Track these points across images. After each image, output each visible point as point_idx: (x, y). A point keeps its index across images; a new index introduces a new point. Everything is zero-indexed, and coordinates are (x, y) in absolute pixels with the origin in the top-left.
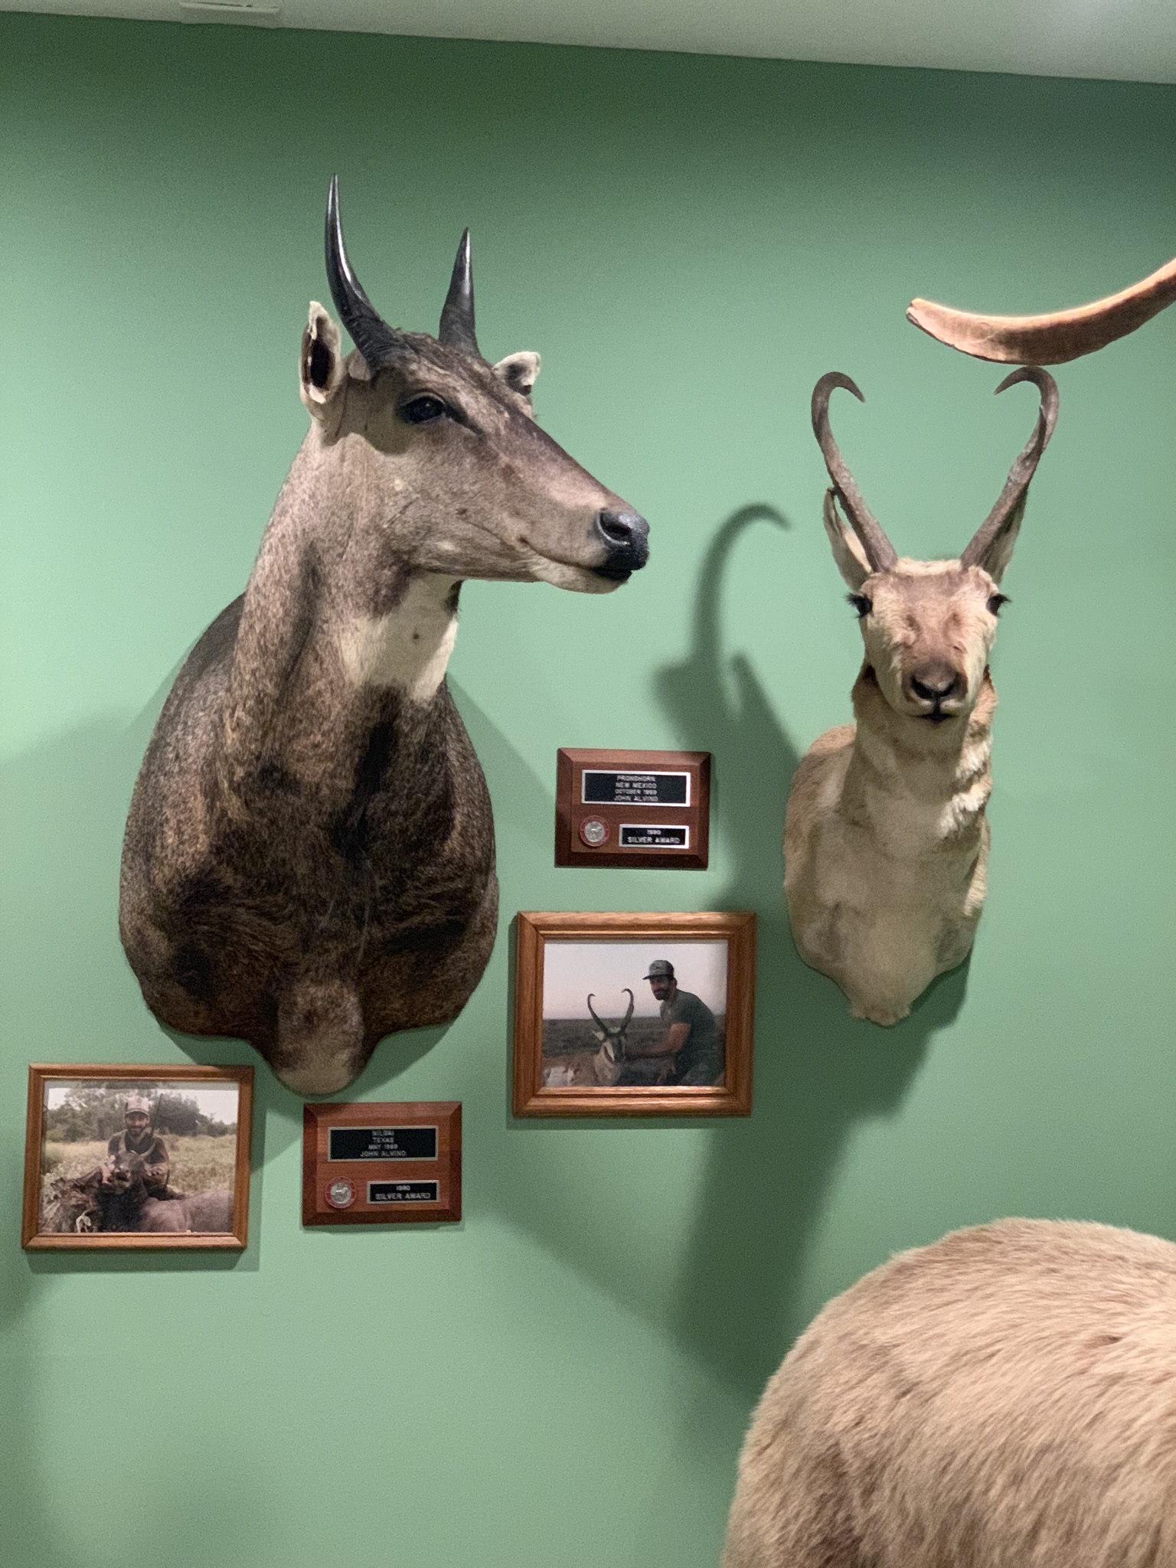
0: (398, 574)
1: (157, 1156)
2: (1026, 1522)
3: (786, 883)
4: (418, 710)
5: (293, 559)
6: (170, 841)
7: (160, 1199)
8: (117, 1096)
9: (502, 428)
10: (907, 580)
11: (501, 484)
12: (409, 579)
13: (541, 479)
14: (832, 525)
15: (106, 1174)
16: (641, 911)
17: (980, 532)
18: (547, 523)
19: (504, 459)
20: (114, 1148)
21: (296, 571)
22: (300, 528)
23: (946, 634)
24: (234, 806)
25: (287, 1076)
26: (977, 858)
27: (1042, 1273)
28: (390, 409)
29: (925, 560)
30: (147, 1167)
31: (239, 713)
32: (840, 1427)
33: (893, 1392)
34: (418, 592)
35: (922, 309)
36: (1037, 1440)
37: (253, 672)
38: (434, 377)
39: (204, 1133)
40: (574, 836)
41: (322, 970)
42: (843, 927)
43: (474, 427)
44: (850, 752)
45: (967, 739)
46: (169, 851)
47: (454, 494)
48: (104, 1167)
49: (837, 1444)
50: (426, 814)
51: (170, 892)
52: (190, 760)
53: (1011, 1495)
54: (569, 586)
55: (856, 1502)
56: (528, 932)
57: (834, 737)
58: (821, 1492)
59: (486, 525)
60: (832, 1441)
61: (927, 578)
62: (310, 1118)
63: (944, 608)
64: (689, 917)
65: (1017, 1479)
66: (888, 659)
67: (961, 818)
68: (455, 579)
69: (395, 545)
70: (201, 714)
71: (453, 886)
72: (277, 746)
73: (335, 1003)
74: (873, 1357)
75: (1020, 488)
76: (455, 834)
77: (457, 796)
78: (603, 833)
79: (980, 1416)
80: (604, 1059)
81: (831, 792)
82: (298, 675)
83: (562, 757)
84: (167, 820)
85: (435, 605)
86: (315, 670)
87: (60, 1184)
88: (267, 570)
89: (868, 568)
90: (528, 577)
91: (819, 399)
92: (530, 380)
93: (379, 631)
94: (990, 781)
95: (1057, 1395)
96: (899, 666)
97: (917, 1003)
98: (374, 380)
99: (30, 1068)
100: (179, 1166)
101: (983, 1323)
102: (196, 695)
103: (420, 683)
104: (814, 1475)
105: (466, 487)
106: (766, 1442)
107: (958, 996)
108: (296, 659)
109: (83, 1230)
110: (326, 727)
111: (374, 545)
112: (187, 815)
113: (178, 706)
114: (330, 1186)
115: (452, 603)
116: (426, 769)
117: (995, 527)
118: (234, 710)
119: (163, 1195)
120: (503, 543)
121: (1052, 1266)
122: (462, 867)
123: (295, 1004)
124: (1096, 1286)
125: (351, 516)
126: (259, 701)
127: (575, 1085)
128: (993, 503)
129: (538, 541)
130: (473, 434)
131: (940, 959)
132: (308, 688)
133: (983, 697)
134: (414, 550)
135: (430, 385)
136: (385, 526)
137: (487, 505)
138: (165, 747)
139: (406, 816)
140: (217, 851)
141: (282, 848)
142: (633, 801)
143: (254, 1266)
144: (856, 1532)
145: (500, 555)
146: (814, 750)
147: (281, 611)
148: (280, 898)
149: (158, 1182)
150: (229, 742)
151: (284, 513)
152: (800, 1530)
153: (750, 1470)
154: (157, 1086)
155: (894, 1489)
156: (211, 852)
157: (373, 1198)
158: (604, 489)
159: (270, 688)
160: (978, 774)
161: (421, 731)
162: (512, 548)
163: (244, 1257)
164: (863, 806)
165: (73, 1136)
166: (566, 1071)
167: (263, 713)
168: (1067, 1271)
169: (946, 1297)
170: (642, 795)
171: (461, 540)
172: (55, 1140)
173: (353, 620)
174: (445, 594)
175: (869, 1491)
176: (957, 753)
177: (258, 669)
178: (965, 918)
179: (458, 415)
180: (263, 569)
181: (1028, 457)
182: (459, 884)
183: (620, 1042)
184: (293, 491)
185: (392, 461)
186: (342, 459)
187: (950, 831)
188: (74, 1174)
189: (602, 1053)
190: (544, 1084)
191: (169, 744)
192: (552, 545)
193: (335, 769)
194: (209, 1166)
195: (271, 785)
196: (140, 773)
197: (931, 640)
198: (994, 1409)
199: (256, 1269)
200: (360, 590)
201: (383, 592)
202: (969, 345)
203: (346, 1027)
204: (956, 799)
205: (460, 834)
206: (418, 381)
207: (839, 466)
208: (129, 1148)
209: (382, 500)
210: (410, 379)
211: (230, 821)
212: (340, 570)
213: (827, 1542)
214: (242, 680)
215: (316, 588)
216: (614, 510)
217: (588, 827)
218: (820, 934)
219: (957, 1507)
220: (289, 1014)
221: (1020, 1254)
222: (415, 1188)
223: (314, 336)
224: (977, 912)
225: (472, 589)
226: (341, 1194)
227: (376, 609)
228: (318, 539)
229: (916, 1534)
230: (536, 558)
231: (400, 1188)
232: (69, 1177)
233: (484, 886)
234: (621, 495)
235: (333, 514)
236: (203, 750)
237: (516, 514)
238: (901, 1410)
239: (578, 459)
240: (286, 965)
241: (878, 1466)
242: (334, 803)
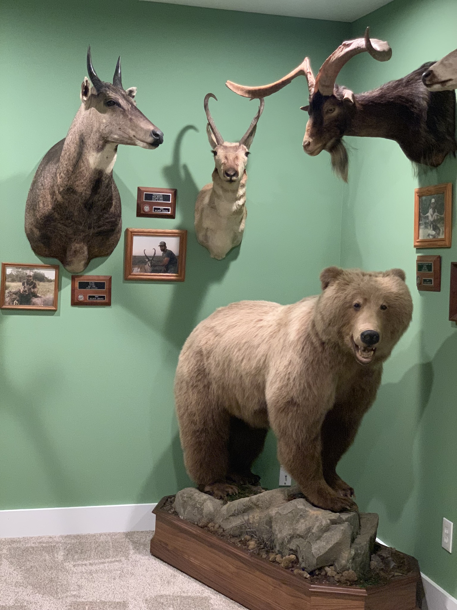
0: (103, 143)
1: (34, 287)
2: (240, 358)
3: (195, 223)
4: (107, 175)
5: (77, 137)
6: (41, 206)
7: (35, 297)
8: (24, 271)
9: (129, 109)
10: (226, 147)
11: (129, 123)
12: (106, 144)
13: (139, 122)
14: (208, 132)
15: (22, 291)
16: (158, 229)
17: (244, 136)
18: (140, 132)
19: (130, 116)
20: (23, 284)
21: (78, 140)
22: (79, 130)
23: (234, 161)
24: (59, 198)
25: (68, 268)
26: (243, 217)
27: (249, 309)
28: (102, 103)
29: (231, 142)
30: (32, 289)
31: (62, 174)
32: (202, 345)
33: (214, 336)
34: (108, 147)
35: (229, 83)
36: (244, 341)
37: (66, 164)
38: (113, 95)
39: (46, 281)
40: (142, 209)
41: (79, 240)
42: (209, 233)
43: (123, 108)
44: (212, 190)
45: (240, 187)
46: (41, 209)
47: (118, 124)
48: (21, 289)
49: (201, 348)
50: (107, 201)
51: (41, 219)
52: (46, 186)
53: (238, 353)
54: (145, 147)
55: (205, 360)
56: (129, 233)
57: (208, 186)
58: (197, 359)
59: (126, 132)
60: (200, 348)
61: (231, 147)
62: (73, 278)
63: (234, 155)
64: (170, 231)
65: (239, 350)
66: (220, 167)
67: (238, 207)
68: (117, 144)
69: (103, 136)
70: (48, 174)
71: (112, 220)
72: (72, 183)
73: (81, 248)
74: (210, 329)
75: (254, 126)
76: (113, 207)
77: (114, 197)
78: (149, 209)
79: (232, 338)
80: (148, 266)
81: (207, 200)
82: (78, 166)
83: (139, 189)
84: (40, 201)
85: (112, 150)
86: (82, 164)
87: (10, 293)
88: (70, 139)
89: (217, 144)
90: (134, 144)
91: (206, 100)
92: (134, 94)
93: (99, 156)
94: (246, 198)
95: (249, 332)
96: (223, 168)
97: (227, 254)
98: (98, 95)
99: (2, 263)
100: (40, 290)
101: (235, 319)
102: (46, 169)
103: (108, 169)
104: (196, 356)
105: (121, 123)
106: (185, 352)
107: (237, 254)
108: (77, 162)
109: (16, 304)
110: (85, 178)
111: (98, 135)
112: (46, 200)
113: (41, 172)
114: (78, 296)
115: (116, 150)
116: (107, 190)
117: (247, 135)
118: (60, 174)
119: (36, 296)
120: (129, 137)
121: (251, 308)
122: (115, 215)
123: (72, 248)
124: (259, 311)
125: (92, 128)
126: (67, 171)
127: (141, 272)
128: (247, 129)
129: (138, 137)
130: (123, 110)
131: (233, 243)
132: (80, 169)
133: (244, 177)
134: (107, 137)
135: (112, 98)
136: (101, 131)
137: (126, 127)
138: (38, 182)
139: (102, 201)
140: (54, 209)
141: (71, 208)
142: (156, 201)
143: (59, 315)
144: (205, 367)
145: (129, 139)
146: (203, 189)
147: (74, 150)
148: (69, 221)
149: (35, 293)
150: (59, 181)
151: (75, 125)
152: (192, 368)
153: (181, 358)
154: (34, 269)
155: (214, 356)
156: (52, 209)
157: (89, 299)
158: (153, 125)
159: (71, 169)
160: (242, 196)
161: (107, 181)
162: (132, 138)
163: (56, 312)
164: (214, 203)
165: (13, 281)
166: (138, 269)
167: (68, 175)
168: (254, 308)
169: (227, 315)
170: (159, 199)
171: (119, 135)
172: (8, 282)
173: (92, 153)
174: (114, 148)
175: (208, 358)
176: (236, 191)
177: (68, 164)
178: (240, 233)
179: (119, 105)
180: (69, 139)
181: (256, 118)
182: (114, 219)
183: (152, 262)
184: (77, 120)
185: (103, 115)
186: (90, 113)
187: (235, 210)
188: (14, 290)
189: (147, 264)
190: (132, 272)
191: (39, 182)
192: (141, 137)
193: (86, 189)
194: (48, 290)
195: (69, 192)
196: (30, 189)
197: (230, 163)
198: (235, 336)
199: (59, 316)
200: (94, 146)
201: (100, 146)
202: (239, 93)
203: (84, 255)
204: (237, 202)
205: (114, 207)
206: (109, 96)
207: (210, 118)
208: (27, 284)
209: (100, 125)
210: (107, 95)
211: (58, 202)
212: (89, 141)
213: (198, 370)
214: (63, 166)
215: (83, 144)
216: (156, 130)
217: (145, 207)
218: (203, 236)
219: (227, 357)
220: (70, 251)
221: (245, 306)
222: (100, 297)
223: (85, 85)
224: (242, 231)
225: (120, 146)
226: (81, 298)
227: (98, 151)
228: (84, 133)
229: (218, 365)
230: (137, 140)
231: (96, 297)
232: (12, 291)
233: (120, 220)
234: (157, 126)
235: (87, 127)
236: (50, 184)
237: (133, 130)
238: (215, 340)
239: (147, 117)
240: (70, 239)
241: (210, 352)
242: (86, 197)
